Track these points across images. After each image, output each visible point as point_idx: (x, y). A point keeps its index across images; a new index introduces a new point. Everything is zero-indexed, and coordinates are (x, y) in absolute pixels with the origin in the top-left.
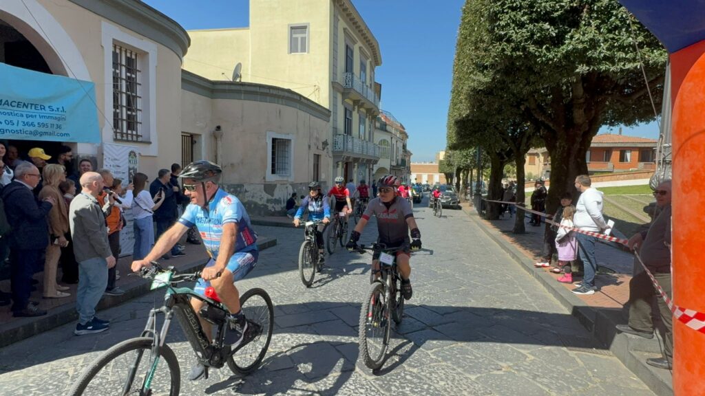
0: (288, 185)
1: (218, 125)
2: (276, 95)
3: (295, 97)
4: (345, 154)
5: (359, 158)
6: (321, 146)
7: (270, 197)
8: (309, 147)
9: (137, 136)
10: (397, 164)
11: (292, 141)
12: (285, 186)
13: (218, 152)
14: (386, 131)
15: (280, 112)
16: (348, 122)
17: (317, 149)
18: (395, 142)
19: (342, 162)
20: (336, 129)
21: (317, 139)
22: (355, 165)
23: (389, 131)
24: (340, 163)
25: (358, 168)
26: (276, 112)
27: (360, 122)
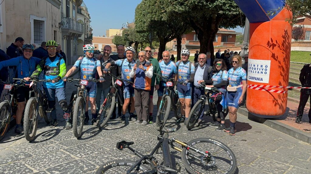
4: (70, 31)
5: (75, 33)
6: (58, 25)
8: (52, 26)
10: (87, 37)
11: (45, 22)
14: (81, 14)
15: (37, 3)
16: (68, 9)
17: (55, 27)
18: (86, 22)
19: (66, 36)
20: (63, 13)
21: (55, 20)
22: (72, 38)
23: (83, 14)
24: (65, 36)
25: (73, 39)
26: (35, 2)
27: (73, 9)
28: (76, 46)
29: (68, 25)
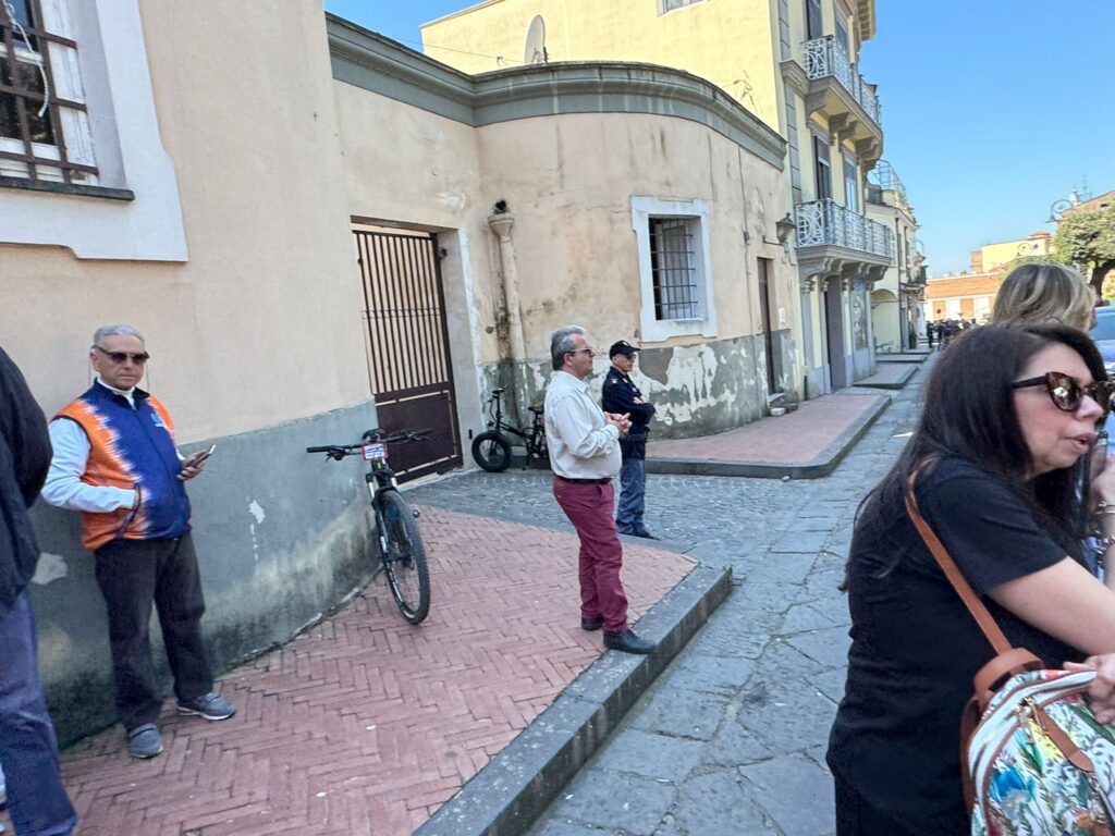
0: (703, 347)
1: (498, 199)
2: (647, 87)
3: (702, 91)
4: (832, 254)
5: (858, 263)
6: (773, 235)
7: (657, 386)
8: (746, 237)
9: (65, 166)
10: (910, 281)
11: (703, 220)
12: (696, 350)
13: (507, 274)
14: (883, 204)
15: (663, 140)
16: (822, 173)
17: (764, 242)
18: (901, 231)
19: (821, 275)
20: (800, 190)
21: (761, 216)
22: (845, 284)
23: (889, 204)
24: (815, 279)
25: (852, 289)
26: (653, 138)
27: (845, 176)
28: (864, 312)
29: (821, 231)
